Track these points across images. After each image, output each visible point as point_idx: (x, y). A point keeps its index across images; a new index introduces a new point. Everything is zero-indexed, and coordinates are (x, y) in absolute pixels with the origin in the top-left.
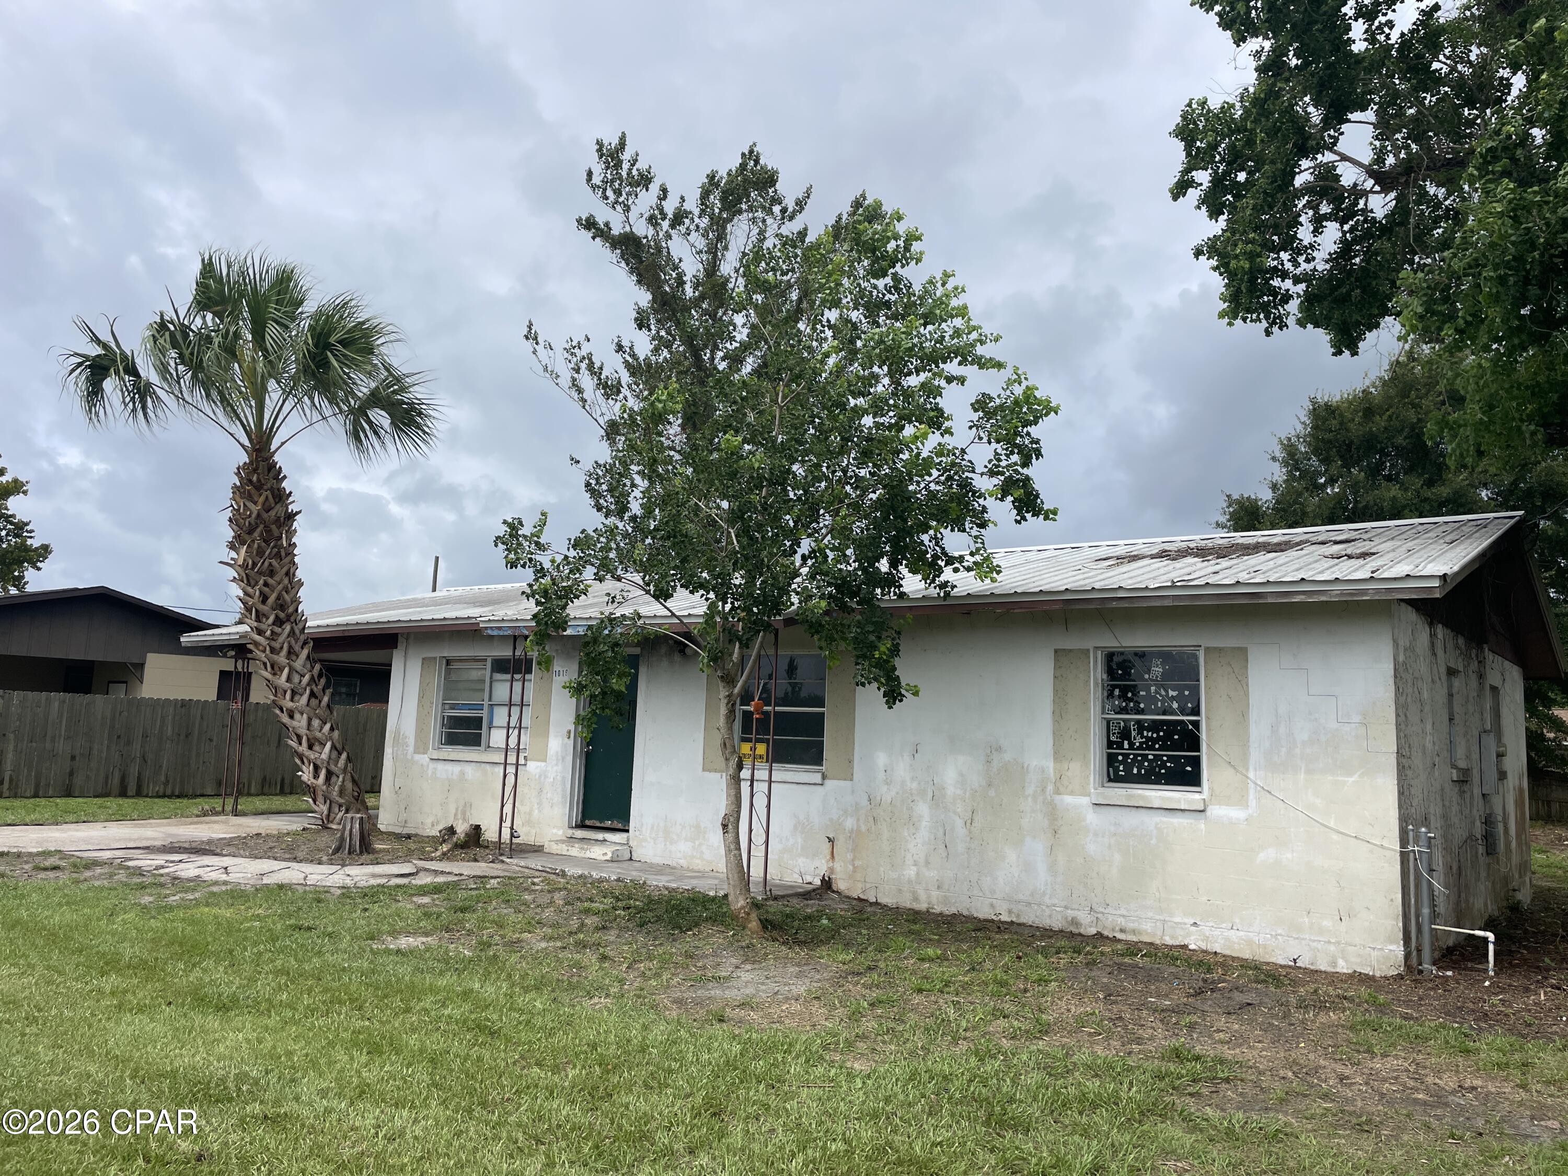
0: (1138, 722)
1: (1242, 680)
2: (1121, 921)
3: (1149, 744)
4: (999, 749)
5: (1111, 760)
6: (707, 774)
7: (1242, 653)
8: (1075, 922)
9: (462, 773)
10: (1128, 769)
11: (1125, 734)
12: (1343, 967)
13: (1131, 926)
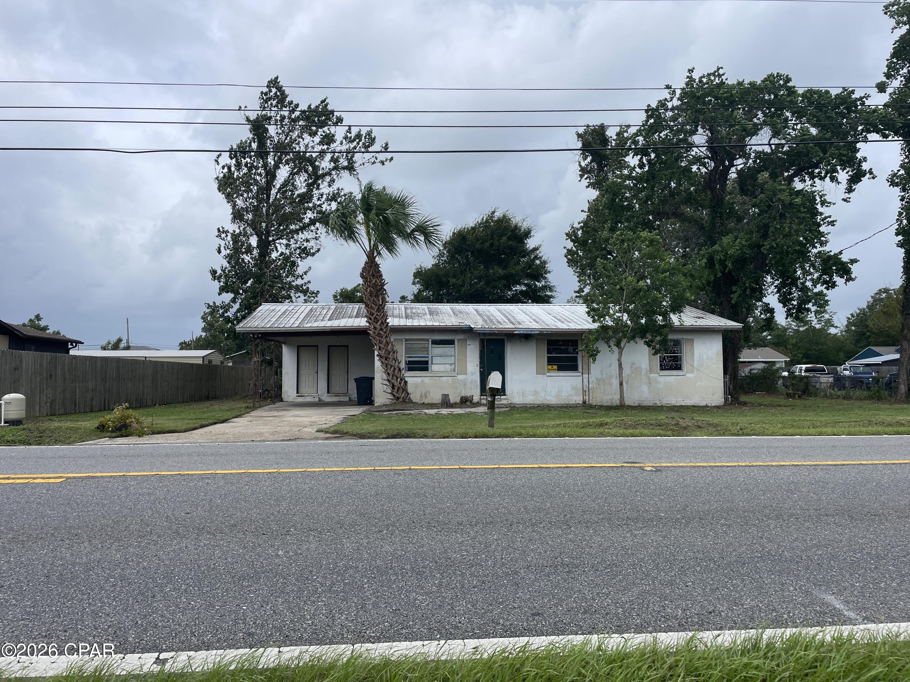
0: (667, 356)
1: (692, 346)
2: (667, 402)
3: (670, 361)
4: (635, 364)
5: (661, 365)
6: (538, 375)
7: (693, 339)
8: (656, 404)
9: (423, 381)
10: (665, 367)
11: (664, 359)
12: (713, 405)
13: (669, 403)
